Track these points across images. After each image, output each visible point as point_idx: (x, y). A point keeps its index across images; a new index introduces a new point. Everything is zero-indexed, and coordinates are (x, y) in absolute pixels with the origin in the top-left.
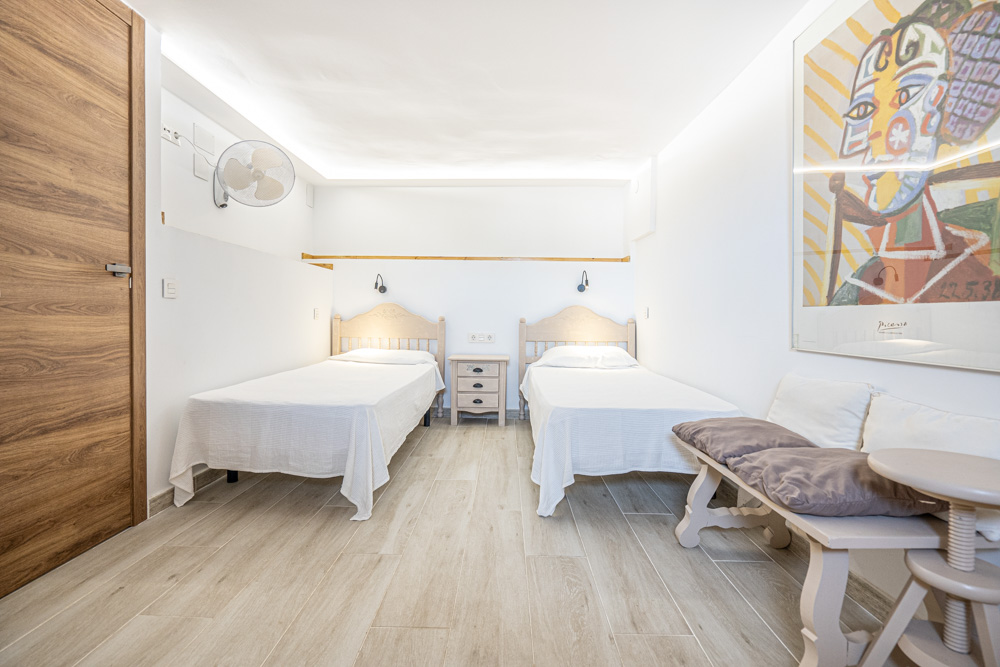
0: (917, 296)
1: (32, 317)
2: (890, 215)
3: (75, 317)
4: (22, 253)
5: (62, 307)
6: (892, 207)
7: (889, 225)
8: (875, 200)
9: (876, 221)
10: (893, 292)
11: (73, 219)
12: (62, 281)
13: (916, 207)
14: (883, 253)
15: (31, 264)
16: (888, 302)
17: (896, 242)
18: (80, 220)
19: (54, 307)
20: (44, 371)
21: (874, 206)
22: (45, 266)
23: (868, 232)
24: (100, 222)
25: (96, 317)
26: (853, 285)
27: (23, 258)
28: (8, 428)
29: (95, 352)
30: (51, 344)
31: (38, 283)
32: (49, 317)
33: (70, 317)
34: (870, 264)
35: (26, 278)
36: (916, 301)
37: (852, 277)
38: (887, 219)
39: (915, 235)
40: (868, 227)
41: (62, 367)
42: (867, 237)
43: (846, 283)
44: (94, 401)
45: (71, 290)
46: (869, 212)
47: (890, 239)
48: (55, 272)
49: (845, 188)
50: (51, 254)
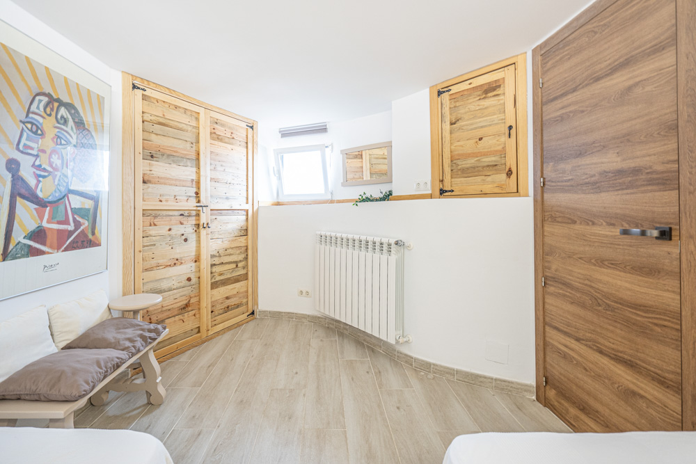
0: (63, 248)
1: (593, 267)
2: (49, 202)
3: (622, 274)
4: (588, 224)
5: (612, 264)
6: (50, 199)
7: (48, 208)
8: (41, 191)
9: (41, 203)
10: (51, 247)
11: (620, 192)
12: (611, 244)
13: (62, 202)
14: (45, 224)
15: (593, 231)
16: (48, 253)
17: (52, 219)
18: (625, 191)
19: (606, 263)
20: (600, 308)
21: (40, 194)
22: (600, 232)
23: (35, 209)
24: (643, 189)
25: (640, 278)
26: (25, 244)
27: (588, 227)
28: (581, 334)
29: (640, 310)
30: (605, 290)
31: (596, 244)
32: (603, 269)
33: (618, 272)
34: (37, 230)
35: (590, 241)
36: (63, 251)
37: (24, 238)
38: (48, 204)
39: (61, 217)
40: (36, 207)
41: (612, 311)
42: (35, 212)
43: (19, 243)
44: (639, 354)
45: (618, 250)
46: (37, 197)
47: (49, 216)
48: (607, 236)
49: (19, 174)
50: (604, 223)
